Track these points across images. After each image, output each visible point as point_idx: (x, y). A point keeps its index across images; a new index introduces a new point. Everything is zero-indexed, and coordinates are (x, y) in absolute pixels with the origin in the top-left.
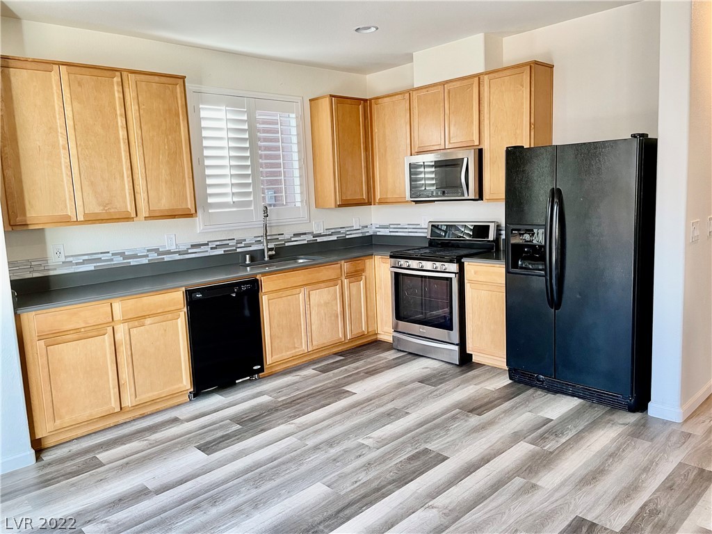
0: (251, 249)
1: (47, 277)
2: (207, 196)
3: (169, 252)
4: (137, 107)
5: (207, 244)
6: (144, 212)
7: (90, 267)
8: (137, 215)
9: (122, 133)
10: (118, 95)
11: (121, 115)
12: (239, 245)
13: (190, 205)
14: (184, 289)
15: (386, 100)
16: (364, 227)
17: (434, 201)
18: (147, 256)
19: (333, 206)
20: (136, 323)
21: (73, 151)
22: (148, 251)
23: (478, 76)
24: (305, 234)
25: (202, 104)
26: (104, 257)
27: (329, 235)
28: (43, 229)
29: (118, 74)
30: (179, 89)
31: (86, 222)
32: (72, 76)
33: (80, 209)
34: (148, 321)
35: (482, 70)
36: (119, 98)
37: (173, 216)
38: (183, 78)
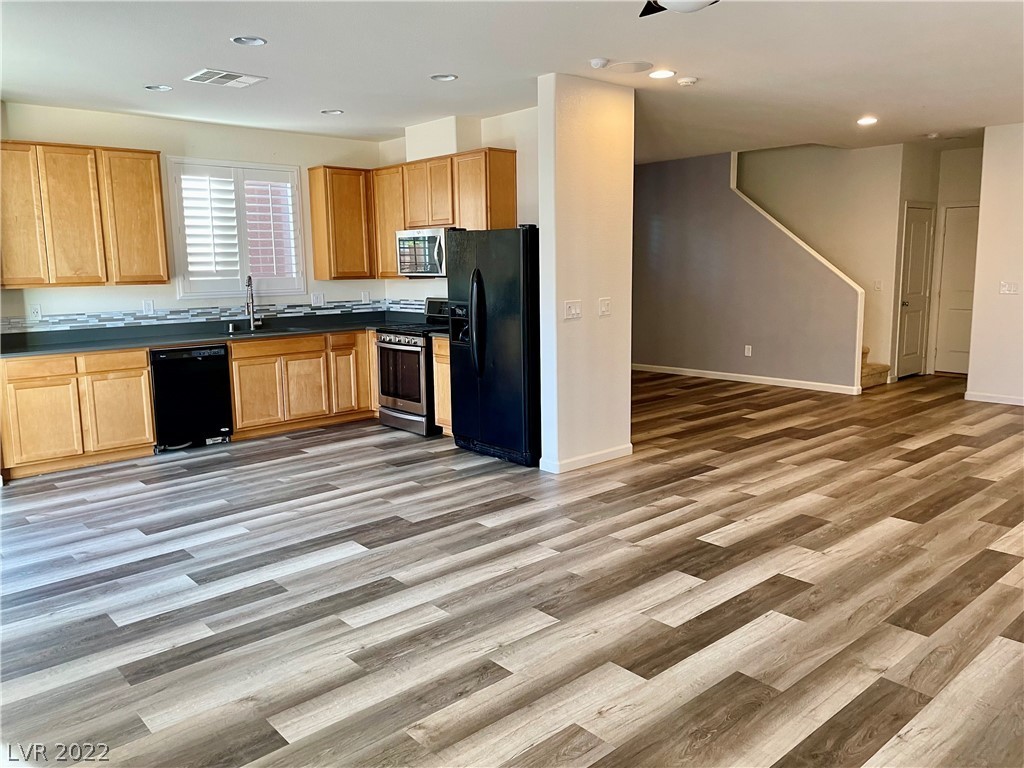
0: (237, 318)
1: (24, 334)
2: (187, 264)
3: (146, 317)
4: (110, 181)
5: (187, 311)
6: (115, 277)
7: (66, 327)
8: (107, 280)
9: (94, 205)
10: (91, 170)
11: (94, 188)
12: (223, 314)
13: (162, 272)
14: (148, 349)
15: (384, 171)
16: (374, 302)
17: (434, 277)
18: (123, 320)
19: (328, 278)
20: (99, 377)
21: (47, 221)
22: (124, 315)
23: (451, 157)
24: (301, 306)
25: (184, 174)
26: (80, 318)
27: (331, 308)
28: (21, 290)
29: (92, 151)
30: (153, 164)
31: (58, 284)
32: (48, 155)
33: (52, 274)
34: (111, 376)
35: (454, 151)
36: (92, 173)
37: (146, 283)
38: (158, 153)
